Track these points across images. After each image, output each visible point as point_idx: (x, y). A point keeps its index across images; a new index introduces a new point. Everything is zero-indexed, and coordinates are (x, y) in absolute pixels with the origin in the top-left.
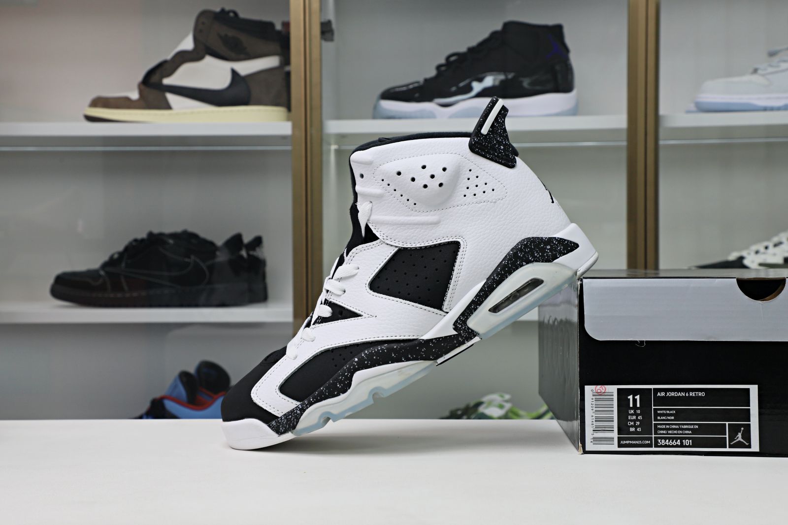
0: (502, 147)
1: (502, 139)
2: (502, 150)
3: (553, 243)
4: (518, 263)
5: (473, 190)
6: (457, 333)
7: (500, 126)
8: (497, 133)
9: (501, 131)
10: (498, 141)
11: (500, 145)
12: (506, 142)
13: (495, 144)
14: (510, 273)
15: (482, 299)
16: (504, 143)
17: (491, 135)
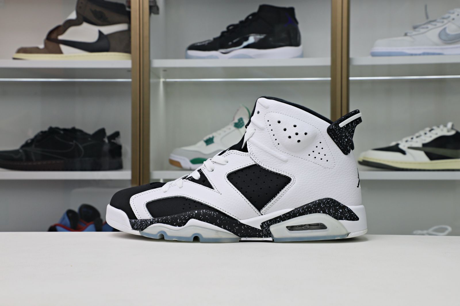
0: (346, 140)
1: (349, 135)
2: (345, 141)
3: (345, 210)
4: (318, 210)
5: (316, 154)
6: (261, 229)
7: (352, 127)
8: (347, 130)
9: (351, 130)
10: (346, 135)
11: (345, 138)
12: (350, 138)
13: (343, 136)
14: (310, 213)
15: (286, 218)
16: (349, 138)
17: (344, 129)
